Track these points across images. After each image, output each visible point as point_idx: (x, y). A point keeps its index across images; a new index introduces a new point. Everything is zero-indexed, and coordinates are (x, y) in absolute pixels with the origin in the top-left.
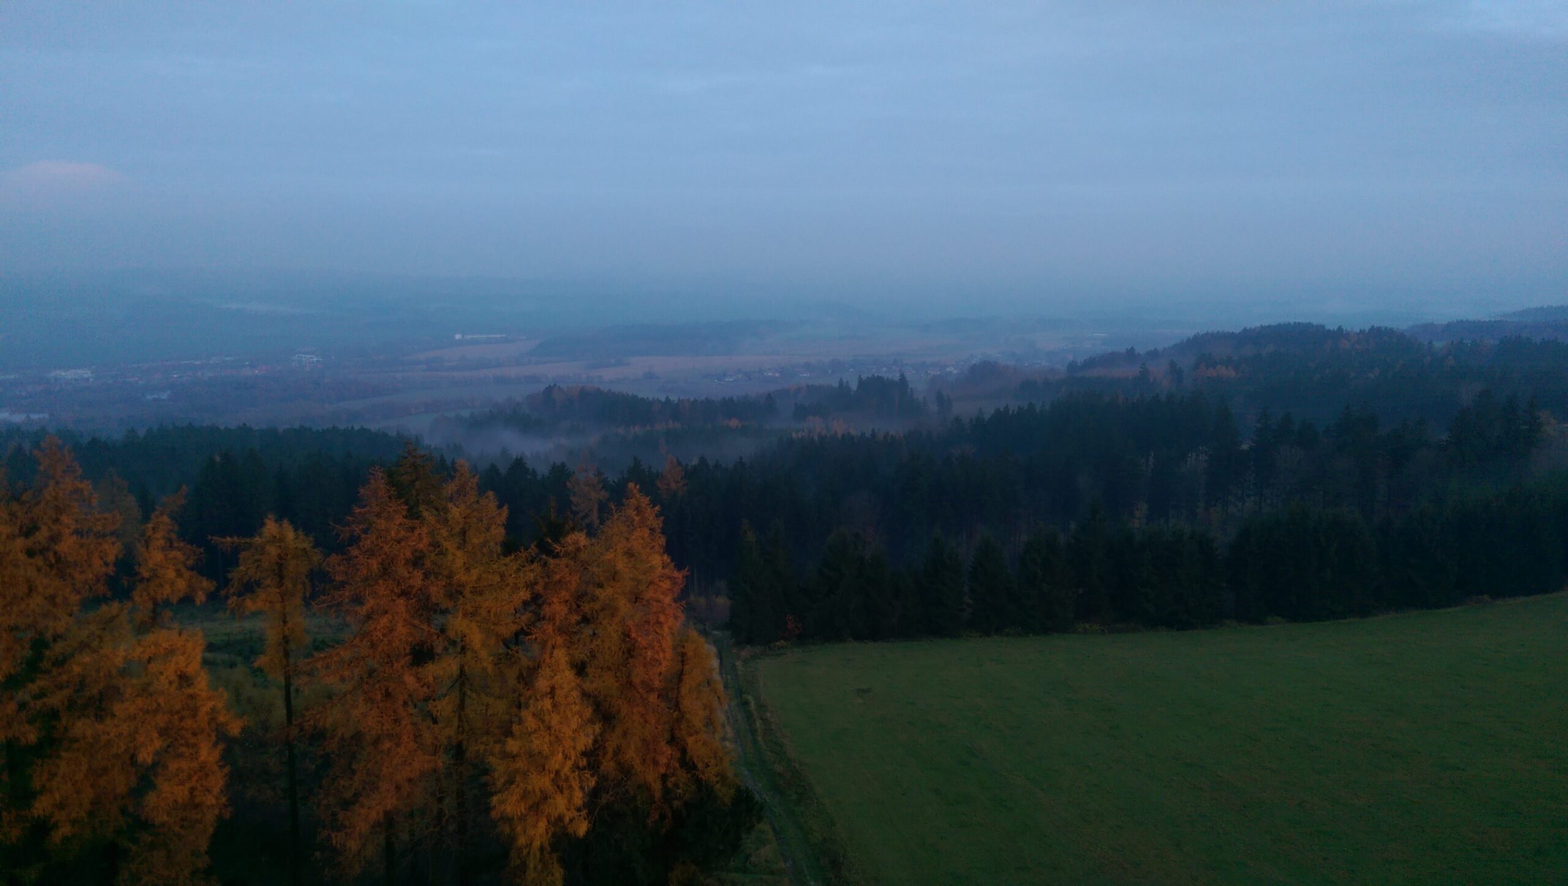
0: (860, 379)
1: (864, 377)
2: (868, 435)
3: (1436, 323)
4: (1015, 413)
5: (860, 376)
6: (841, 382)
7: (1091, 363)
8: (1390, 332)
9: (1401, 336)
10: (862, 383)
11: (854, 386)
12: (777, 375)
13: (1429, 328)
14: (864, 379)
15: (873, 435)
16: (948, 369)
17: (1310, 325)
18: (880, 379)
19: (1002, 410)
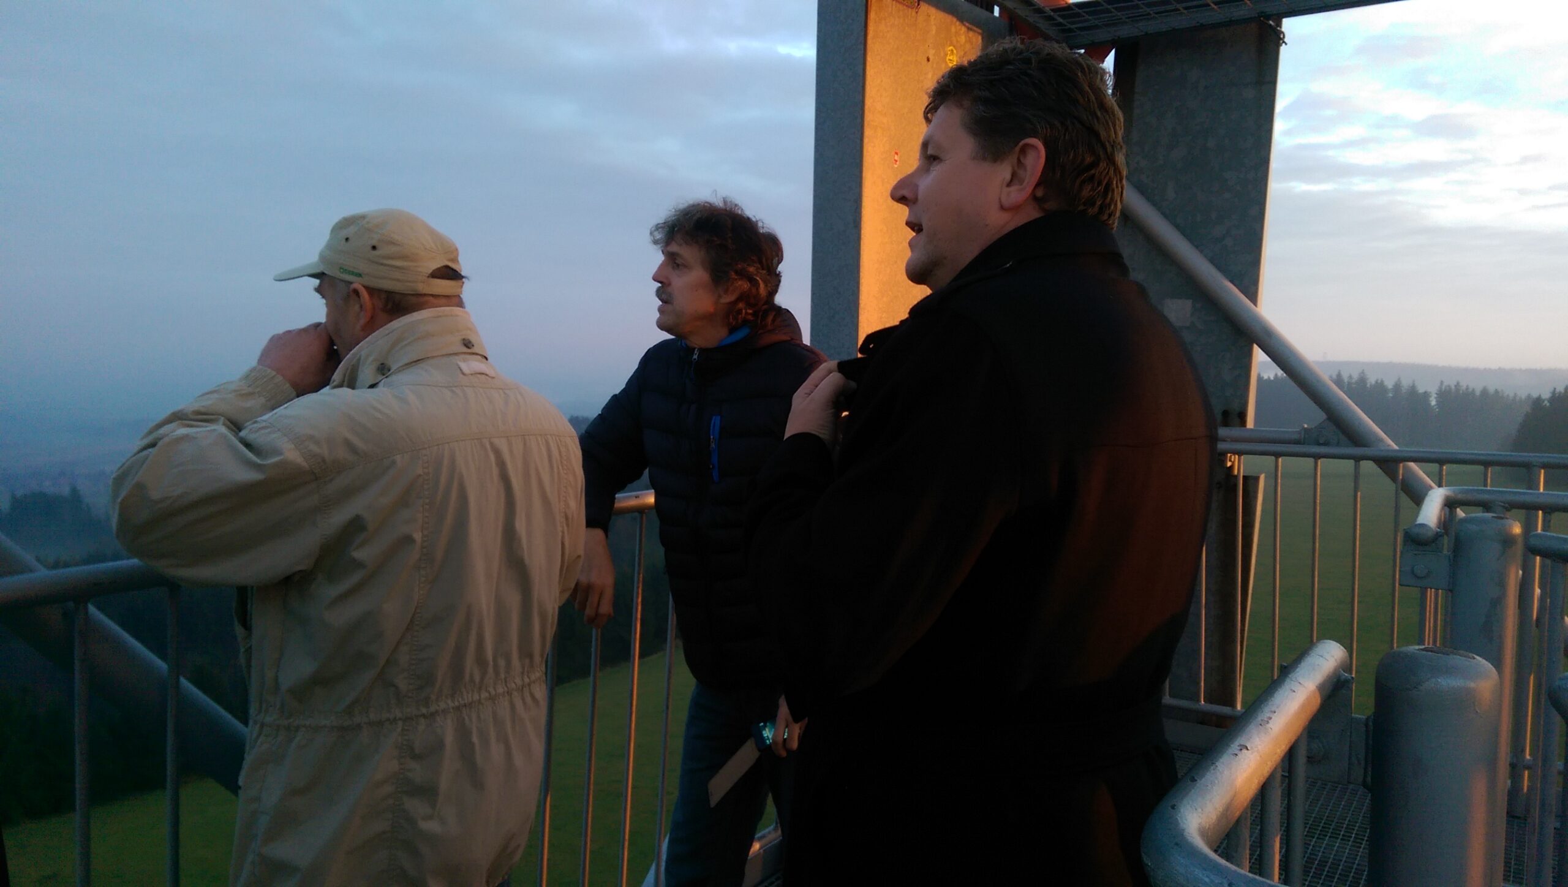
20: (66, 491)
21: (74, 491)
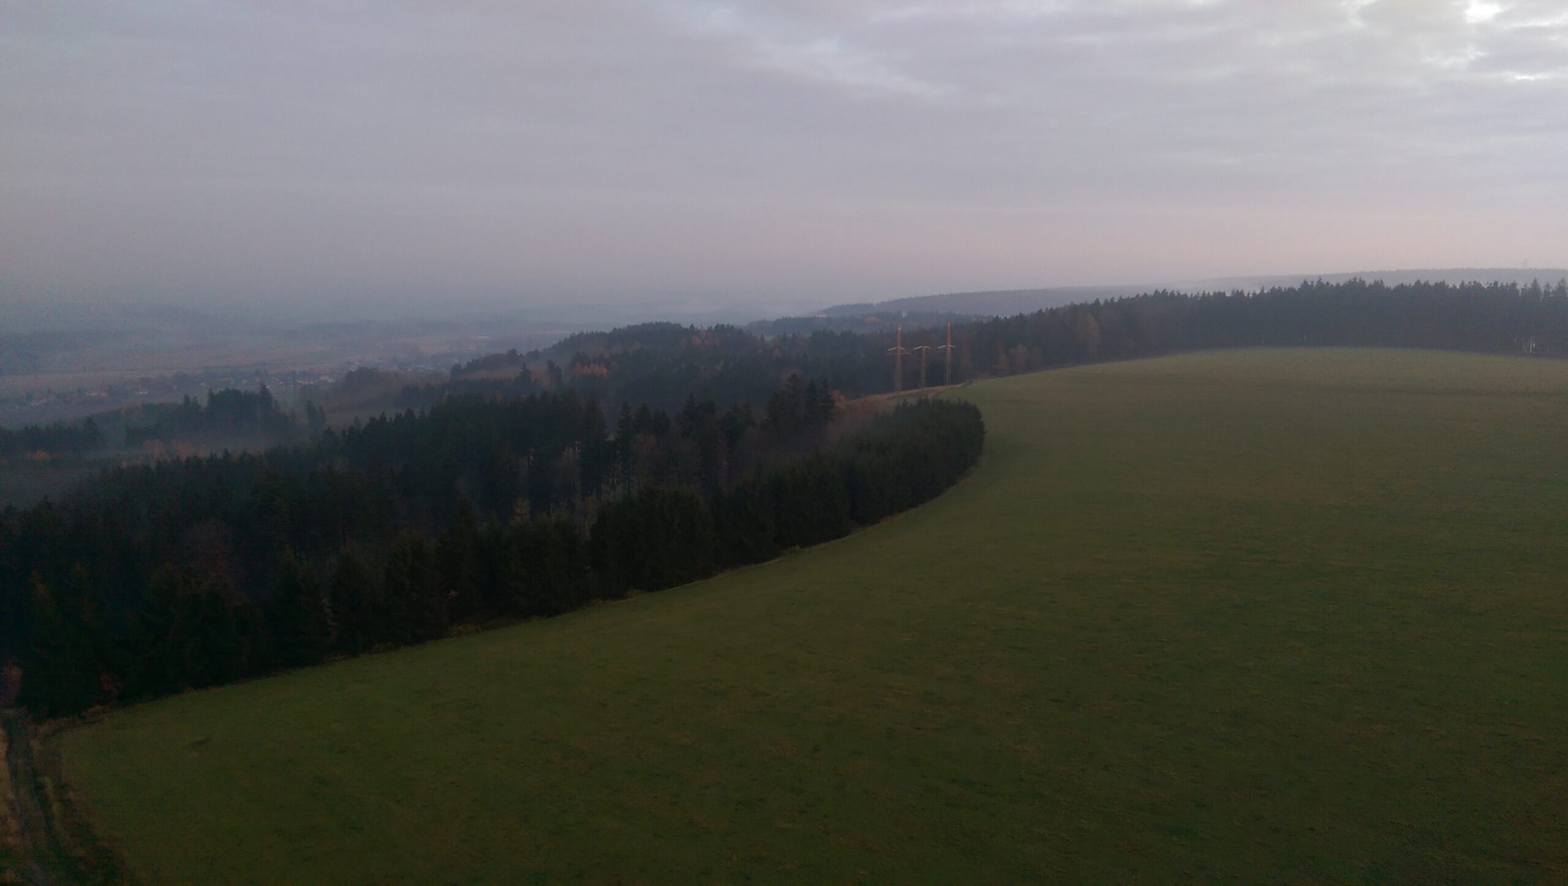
0: (211, 395)
1: (216, 392)
2: (220, 455)
3: (767, 320)
4: (393, 420)
5: (211, 390)
6: (187, 399)
7: (474, 366)
8: (731, 328)
9: (740, 332)
10: (213, 399)
11: (204, 402)
12: (103, 394)
13: (762, 325)
14: (215, 394)
15: (227, 454)
16: (322, 378)
17: (668, 324)
18: (237, 393)
19: (378, 418)
20: (255, 389)
21: (264, 388)
